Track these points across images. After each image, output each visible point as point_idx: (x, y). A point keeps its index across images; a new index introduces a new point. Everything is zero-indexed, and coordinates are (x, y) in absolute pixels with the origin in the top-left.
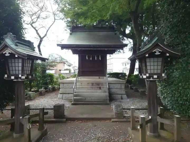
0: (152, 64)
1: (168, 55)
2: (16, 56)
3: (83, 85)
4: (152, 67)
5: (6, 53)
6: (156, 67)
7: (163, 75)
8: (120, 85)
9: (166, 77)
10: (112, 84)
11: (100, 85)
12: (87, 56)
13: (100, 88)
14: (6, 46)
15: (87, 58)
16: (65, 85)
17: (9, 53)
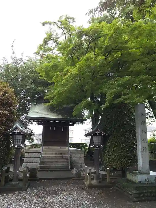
0: (96, 139)
1: (103, 135)
2: (22, 134)
3: (47, 154)
4: (96, 141)
5: (15, 132)
6: (98, 141)
7: (101, 146)
8: (80, 154)
9: (103, 147)
10: (73, 154)
11: (63, 154)
12: (51, 127)
13: (63, 157)
14: (16, 128)
15: (51, 129)
16: (30, 154)
17: (18, 132)
